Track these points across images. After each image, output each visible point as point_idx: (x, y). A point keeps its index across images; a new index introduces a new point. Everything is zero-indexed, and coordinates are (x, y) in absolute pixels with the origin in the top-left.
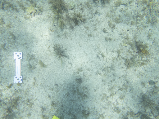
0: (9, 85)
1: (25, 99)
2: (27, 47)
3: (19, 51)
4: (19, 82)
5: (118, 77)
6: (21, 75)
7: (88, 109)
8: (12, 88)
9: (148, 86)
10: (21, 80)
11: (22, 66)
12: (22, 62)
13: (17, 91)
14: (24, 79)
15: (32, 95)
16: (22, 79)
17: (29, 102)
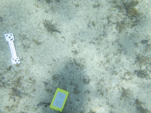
0: (8, 68)
1: (27, 78)
2: (16, 28)
3: (10, 32)
4: (17, 63)
5: (111, 43)
6: (17, 56)
7: (88, 77)
8: (12, 70)
9: (141, 46)
10: (19, 61)
11: (16, 47)
12: (15, 44)
13: (17, 72)
14: (21, 60)
15: (33, 73)
16: (19, 59)
17: (31, 80)
